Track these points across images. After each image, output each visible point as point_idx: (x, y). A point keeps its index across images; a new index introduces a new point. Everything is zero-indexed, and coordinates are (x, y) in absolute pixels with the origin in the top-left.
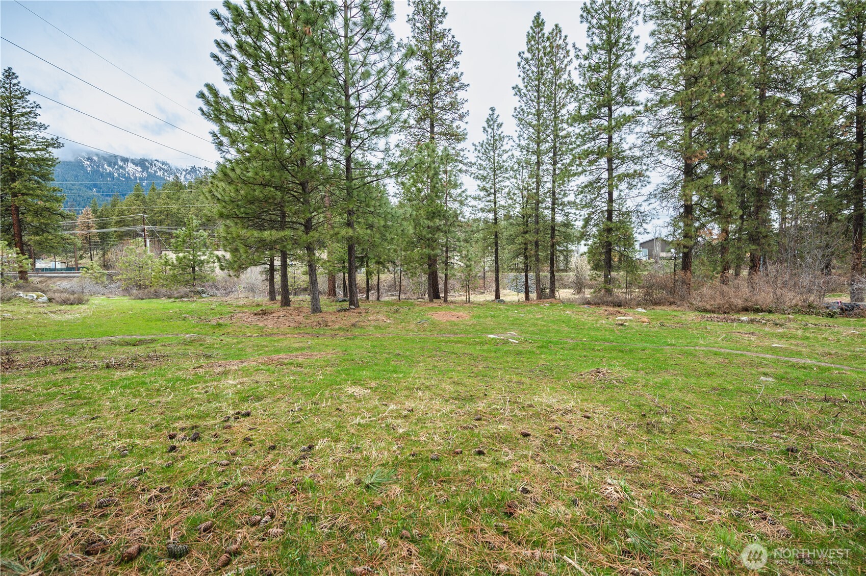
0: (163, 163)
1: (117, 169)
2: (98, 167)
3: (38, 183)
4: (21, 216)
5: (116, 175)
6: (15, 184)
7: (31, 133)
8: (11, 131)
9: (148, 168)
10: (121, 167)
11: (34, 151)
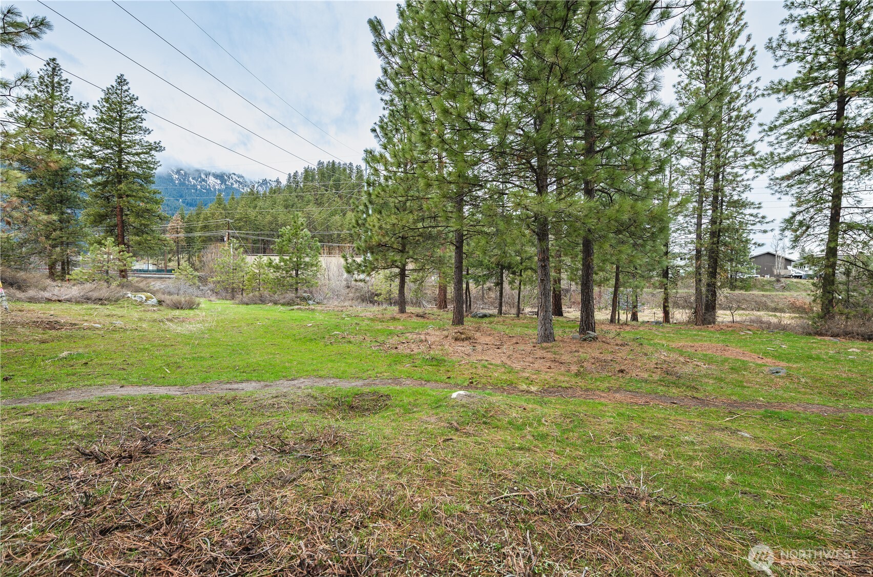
0: (239, 176)
1: (200, 182)
2: (184, 180)
3: (141, 185)
4: (124, 217)
5: (199, 187)
6: (121, 186)
7: (137, 137)
8: (120, 135)
9: (226, 181)
10: (204, 180)
11: (138, 154)
